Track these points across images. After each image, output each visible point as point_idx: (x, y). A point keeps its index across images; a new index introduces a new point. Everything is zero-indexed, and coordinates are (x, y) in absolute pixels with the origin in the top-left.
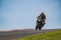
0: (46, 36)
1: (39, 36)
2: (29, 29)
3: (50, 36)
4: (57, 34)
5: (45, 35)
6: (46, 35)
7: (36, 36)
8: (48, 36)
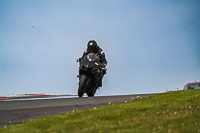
0: (93, 119)
1: (72, 117)
2: (37, 96)
3: (107, 118)
4: (129, 113)
5: (89, 117)
6: (92, 116)
7: (61, 117)
8: (101, 119)
